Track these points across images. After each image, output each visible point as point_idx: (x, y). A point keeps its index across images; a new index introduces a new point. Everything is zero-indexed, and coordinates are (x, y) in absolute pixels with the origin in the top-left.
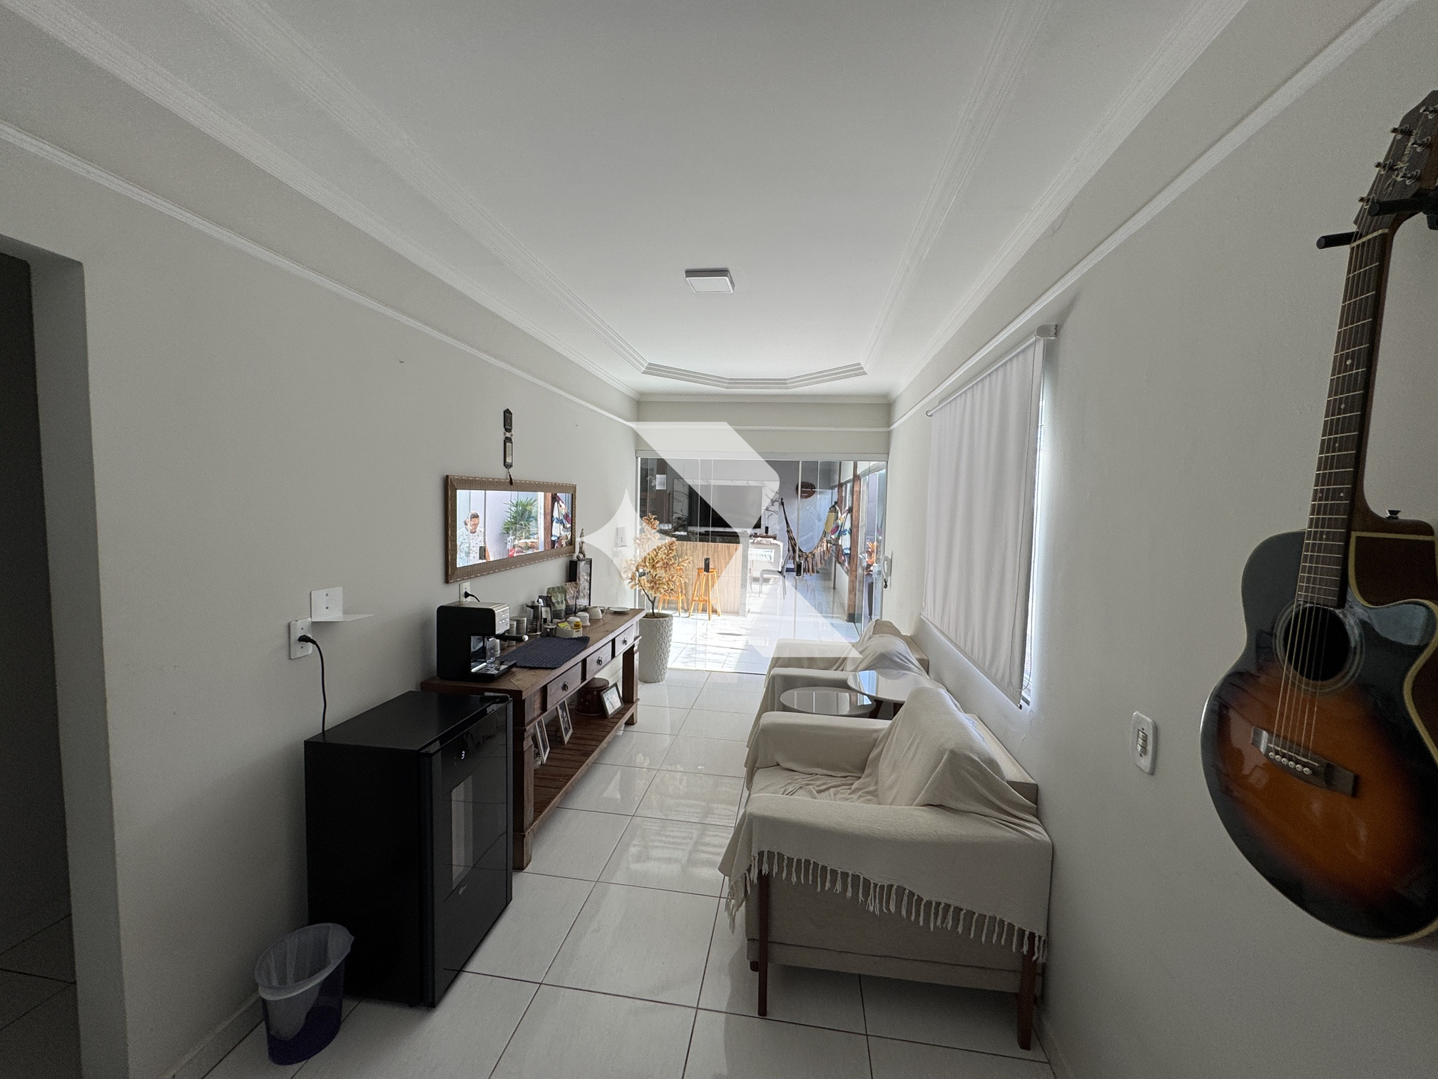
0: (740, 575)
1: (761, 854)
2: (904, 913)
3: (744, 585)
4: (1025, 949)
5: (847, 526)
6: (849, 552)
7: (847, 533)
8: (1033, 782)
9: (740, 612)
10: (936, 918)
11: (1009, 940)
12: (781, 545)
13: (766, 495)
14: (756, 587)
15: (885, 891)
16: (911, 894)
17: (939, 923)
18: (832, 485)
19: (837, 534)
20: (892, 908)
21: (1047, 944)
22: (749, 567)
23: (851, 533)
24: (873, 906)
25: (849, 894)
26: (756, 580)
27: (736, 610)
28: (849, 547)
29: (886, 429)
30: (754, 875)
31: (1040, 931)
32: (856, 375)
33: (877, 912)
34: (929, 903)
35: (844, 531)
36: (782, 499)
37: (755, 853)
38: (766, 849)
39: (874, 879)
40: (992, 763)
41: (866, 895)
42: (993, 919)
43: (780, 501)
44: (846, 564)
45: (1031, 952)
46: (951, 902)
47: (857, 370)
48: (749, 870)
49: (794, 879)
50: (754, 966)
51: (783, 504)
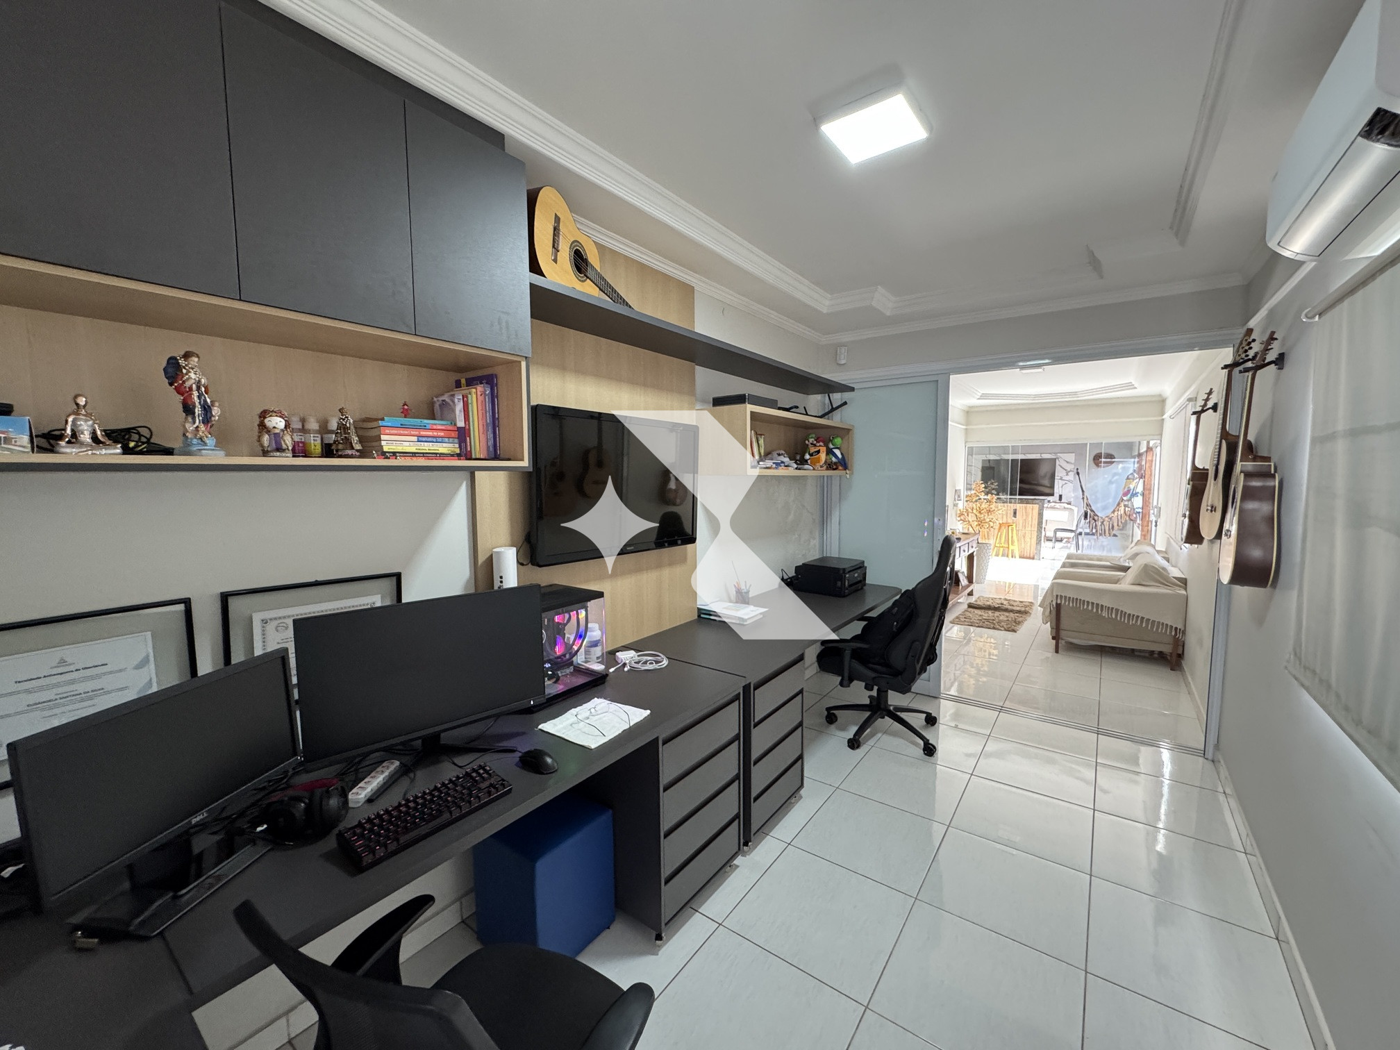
0: (1036, 530)
1: (1057, 596)
2: (1119, 618)
3: (1039, 542)
4: (1173, 633)
5: (1140, 489)
6: (1141, 510)
7: (1139, 495)
8: (1183, 576)
9: (1035, 557)
10: (1132, 621)
11: (1166, 630)
12: (1076, 509)
13: (1061, 467)
14: (1050, 544)
15: (1110, 610)
16: (1122, 611)
17: (1134, 622)
18: (1133, 454)
19: (1129, 496)
20: (1114, 616)
21: (1184, 632)
22: (1044, 526)
23: (1143, 495)
24: (1105, 614)
25: (1095, 610)
26: (1049, 540)
27: (1032, 556)
28: (1141, 506)
29: (1160, 418)
30: (1054, 603)
31: (1180, 626)
32: (1132, 389)
33: (1106, 616)
34: (1129, 615)
35: (1136, 494)
36: (1077, 469)
37: (1055, 594)
38: (1059, 594)
39: (1104, 605)
40: (1164, 569)
41: (1102, 611)
42: (1159, 622)
43: (1076, 471)
44: (1138, 521)
45: (1176, 634)
46: (1139, 615)
47: (1130, 386)
48: (1052, 601)
49: (1071, 604)
50: (1053, 638)
51: (1078, 474)
